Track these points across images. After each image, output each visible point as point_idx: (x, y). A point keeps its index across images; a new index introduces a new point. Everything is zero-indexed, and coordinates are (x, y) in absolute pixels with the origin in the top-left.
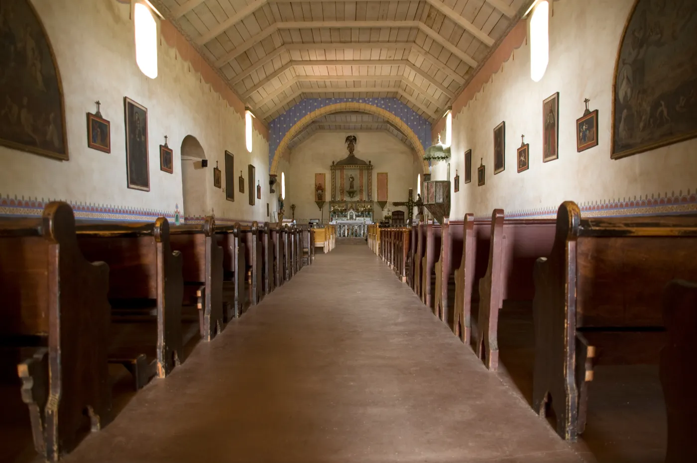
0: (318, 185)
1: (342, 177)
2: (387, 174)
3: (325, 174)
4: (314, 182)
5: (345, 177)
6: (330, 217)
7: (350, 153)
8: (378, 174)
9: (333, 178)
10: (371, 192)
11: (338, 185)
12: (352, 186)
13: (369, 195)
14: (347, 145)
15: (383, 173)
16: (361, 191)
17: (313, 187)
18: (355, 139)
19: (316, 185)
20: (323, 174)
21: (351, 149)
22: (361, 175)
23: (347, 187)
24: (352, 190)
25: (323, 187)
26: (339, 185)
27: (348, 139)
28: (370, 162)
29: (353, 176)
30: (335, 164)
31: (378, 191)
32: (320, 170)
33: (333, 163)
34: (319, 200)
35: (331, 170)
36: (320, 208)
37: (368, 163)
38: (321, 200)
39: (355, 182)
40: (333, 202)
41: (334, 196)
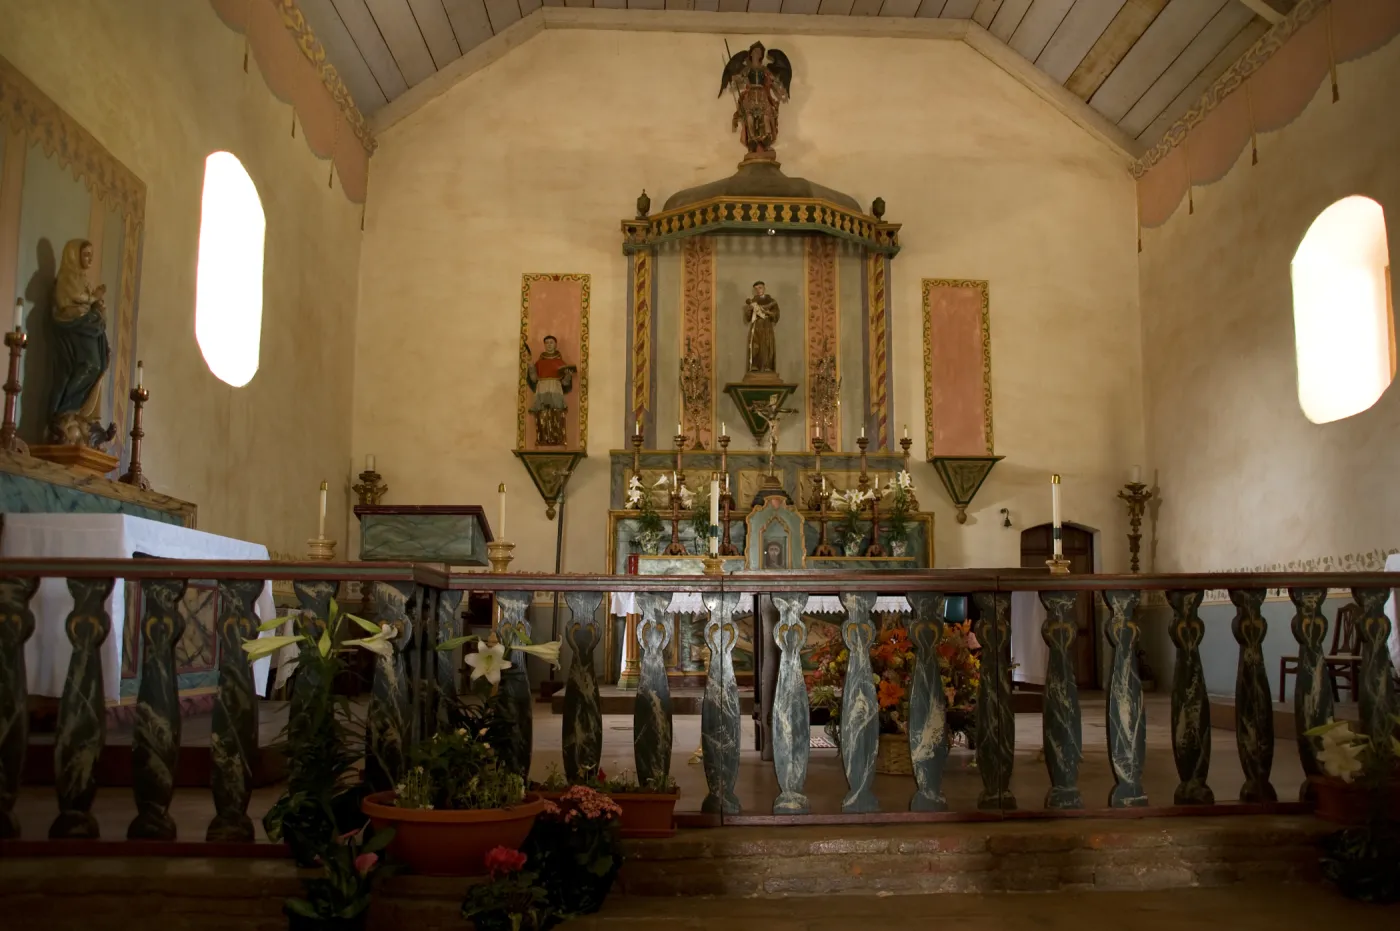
0: (538, 349)
1: (697, 304)
2: (982, 289)
3: (586, 278)
4: (517, 335)
5: (716, 298)
6: (614, 555)
7: (752, 146)
8: (929, 286)
9: (642, 309)
10: (886, 399)
11: (673, 347)
12: (762, 356)
13: (876, 413)
14: (730, 102)
15: (956, 284)
16: (823, 392)
17: (508, 361)
18: (781, 67)
19: (526, 348)
20: (575, 277)
21: (758, 132)
22: (822, 291)
23: (730, 361)
24: (763, 378)
25: (573, 357)
26: (681, 353)
27: (736, 68)
28: (878, 207)
29: (770, 290)
30: (654, 210)
31: (928, 393)
32: (555, 254)
33: (644, 204)
34: (541, 441)
35: (628, 252)
36: (550, 500)
37: (867, 209)
38: (559, 440)
39: (779, 331)
40: (636, 455)
41: (641, 414)
